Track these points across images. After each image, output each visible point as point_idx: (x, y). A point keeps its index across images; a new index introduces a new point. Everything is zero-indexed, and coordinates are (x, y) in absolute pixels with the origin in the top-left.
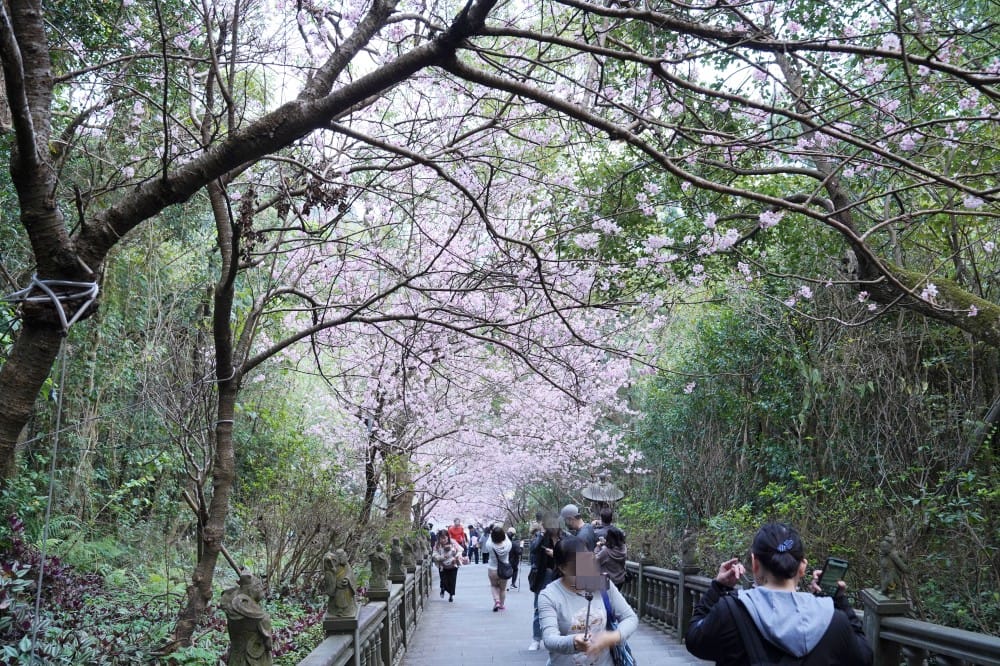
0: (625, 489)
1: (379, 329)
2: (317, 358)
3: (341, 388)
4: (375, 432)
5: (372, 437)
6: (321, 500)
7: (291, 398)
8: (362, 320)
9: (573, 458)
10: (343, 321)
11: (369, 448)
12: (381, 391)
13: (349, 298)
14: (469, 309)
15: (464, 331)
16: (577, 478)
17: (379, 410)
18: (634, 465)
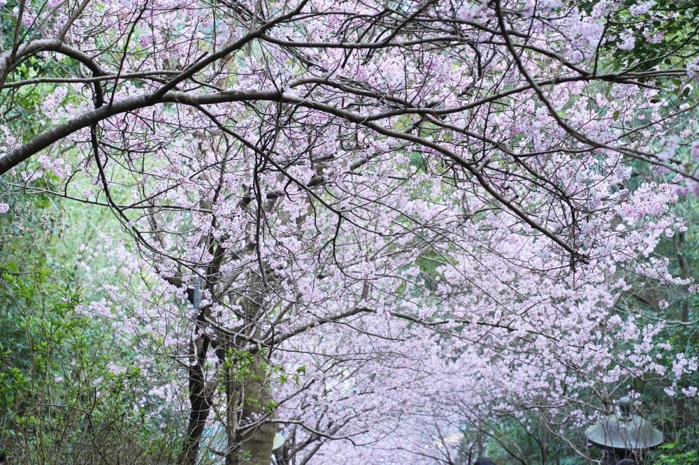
0: (667, 428)
1: (213, 118)
2: (101, 172)
3: (144, 226)
4: (206, 311)
5: (201, 318)
6: (108, 427)
7: (54, 253)
8: (183, 100)
9: (571, 368)
10: (149, 101)
11: (195, 337)
12: (217, 234)
13: (160, 62)
14: (377, 83)
15: (368, 123)
16: (578, 406)
17: (213, 268)
18: (684, 383)
